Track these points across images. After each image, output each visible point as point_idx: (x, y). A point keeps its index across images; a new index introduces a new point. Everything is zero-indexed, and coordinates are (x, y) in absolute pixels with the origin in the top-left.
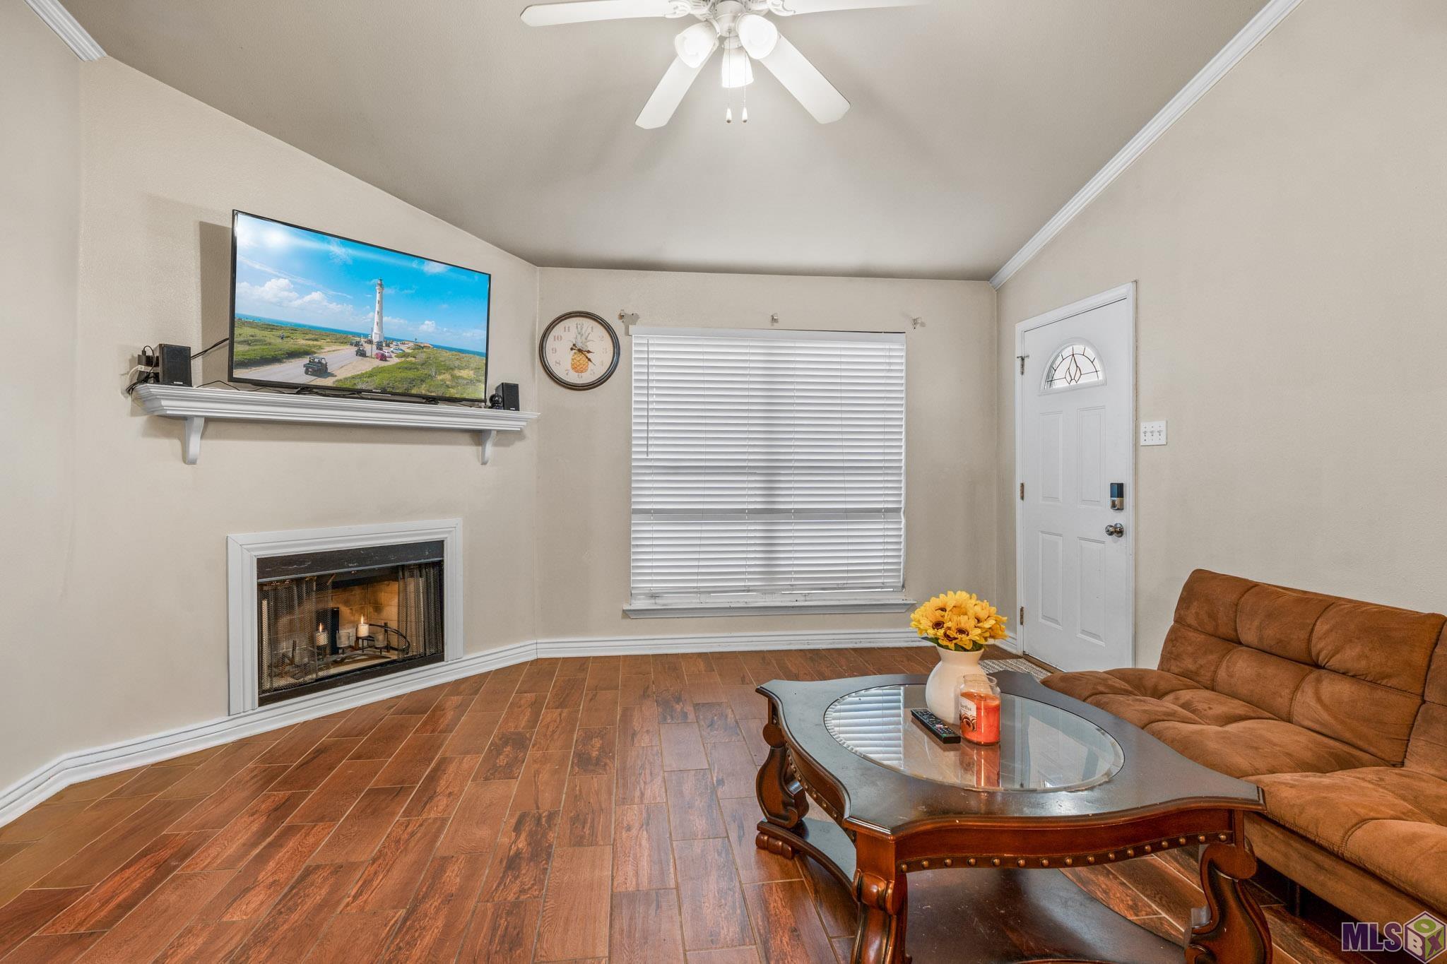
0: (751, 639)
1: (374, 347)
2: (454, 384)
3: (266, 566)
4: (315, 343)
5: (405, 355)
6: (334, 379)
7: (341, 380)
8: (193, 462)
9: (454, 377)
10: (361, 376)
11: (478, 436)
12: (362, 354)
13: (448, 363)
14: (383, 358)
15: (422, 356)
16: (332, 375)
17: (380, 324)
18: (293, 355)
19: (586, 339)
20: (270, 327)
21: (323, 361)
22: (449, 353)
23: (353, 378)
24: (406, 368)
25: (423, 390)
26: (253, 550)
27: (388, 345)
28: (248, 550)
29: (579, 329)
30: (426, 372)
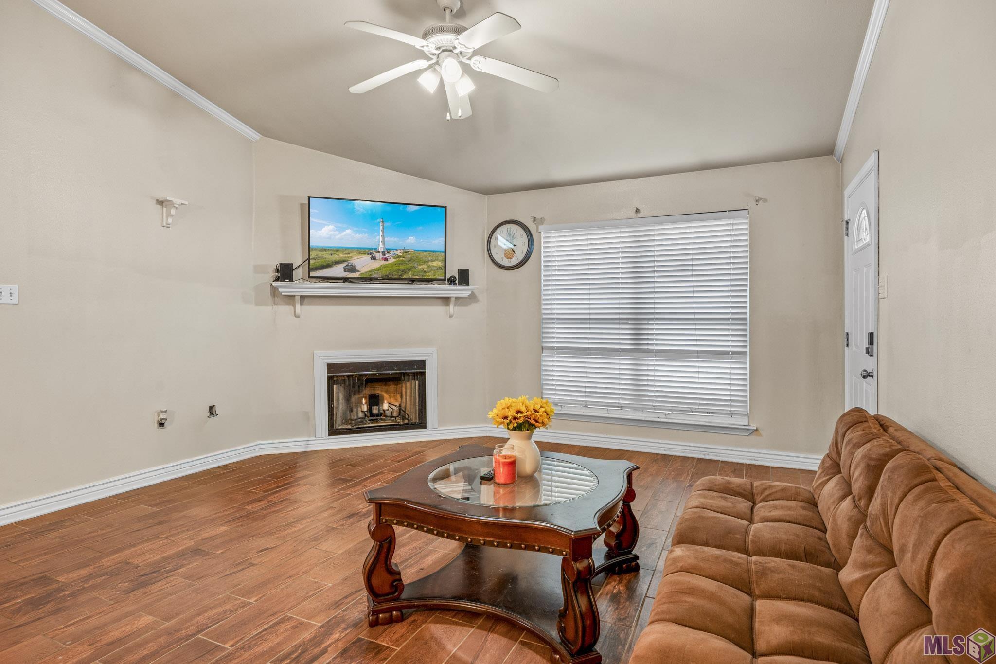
0: (621, 441)
1: (381, 254)
2: (429, 270)
3: (331, 367)
4: (349, 255)
5: (398, 257)
6: (360, 273)
7: (363, 273)
8: (298, 317)
9: (429, 266)
10: (374, 271)
11: (446, 300)
12: (374, 258)
13: (424, 259)
14: (386, 260)
15: (408, 256)
16: (358, 271)
17: (383, 242)
18: (337, 263)
19: (513, 237)
20: (325, 250)
21: (353, 265)
22: (425, 254)
23: (370, 271)
24: (400, 264)
25: (410, 275)
26: (326, 359)
27: (388, 253)
28: (323, 359)
29: (509, 231)
30: (411, 265)
